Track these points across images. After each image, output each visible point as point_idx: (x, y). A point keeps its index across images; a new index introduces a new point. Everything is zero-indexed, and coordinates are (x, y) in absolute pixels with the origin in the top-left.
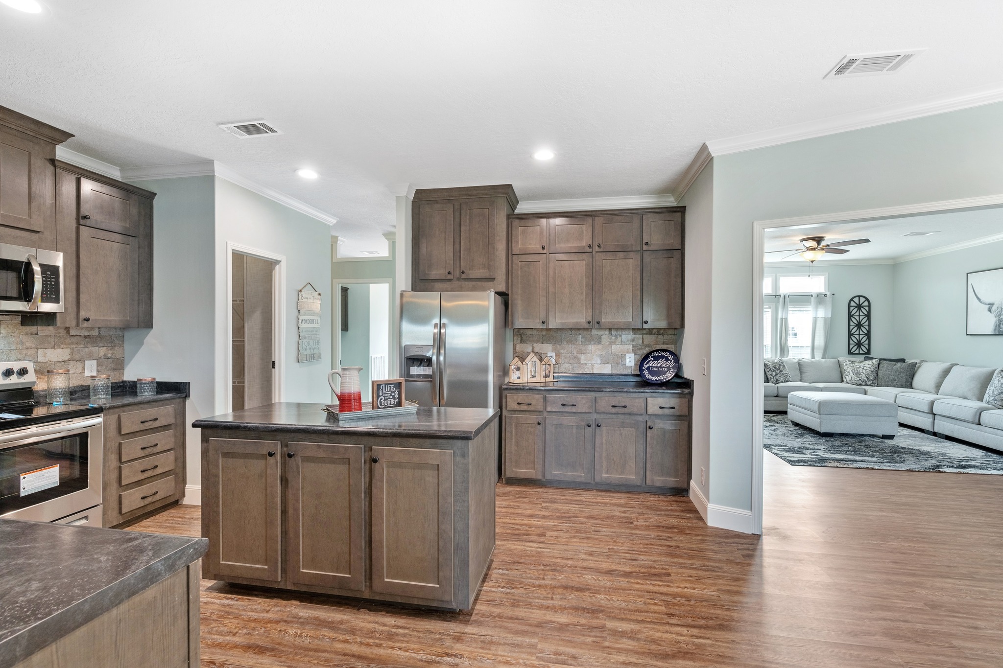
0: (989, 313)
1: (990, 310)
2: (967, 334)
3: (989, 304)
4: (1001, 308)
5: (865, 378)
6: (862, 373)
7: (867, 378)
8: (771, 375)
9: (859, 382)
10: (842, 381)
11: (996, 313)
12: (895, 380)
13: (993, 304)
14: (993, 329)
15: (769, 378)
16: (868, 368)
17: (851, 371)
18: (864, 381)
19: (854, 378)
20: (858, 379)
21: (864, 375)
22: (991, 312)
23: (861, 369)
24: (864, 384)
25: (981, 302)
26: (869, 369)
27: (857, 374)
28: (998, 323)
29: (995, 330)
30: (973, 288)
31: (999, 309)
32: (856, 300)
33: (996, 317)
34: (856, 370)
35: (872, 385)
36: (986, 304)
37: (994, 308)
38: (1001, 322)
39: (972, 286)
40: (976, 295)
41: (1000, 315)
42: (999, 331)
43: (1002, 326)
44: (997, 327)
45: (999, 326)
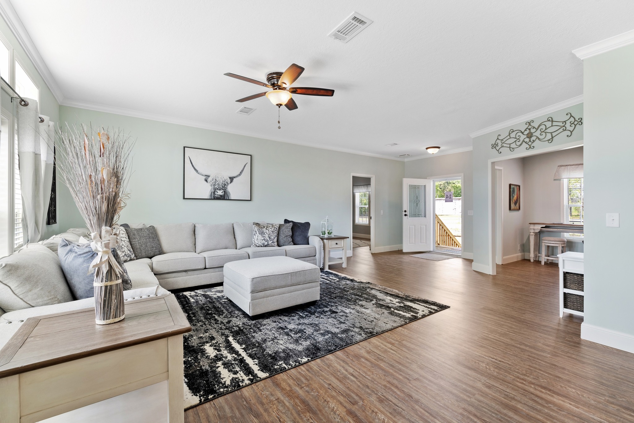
0: (206, 182)
1: (206, 181)
2: (184, 198)
3: (205, 176)
11: (212, 183)
13: (209, 176)
14: (209, 195)
22: (207, 182)
25: (198, 173)
28: (213, 191)
29: (211, 195)
30: (190, 161)
31: (214, 181)
33: (211, 186)
36: (203, 175)
37: (209, 179)
38: (215, 190)
39: (190, 158)
40: (193, 166)
41: (214, 185)
42: (213, 197)
43: (216, 193)
44: (213, 193)
45: (214, 193)
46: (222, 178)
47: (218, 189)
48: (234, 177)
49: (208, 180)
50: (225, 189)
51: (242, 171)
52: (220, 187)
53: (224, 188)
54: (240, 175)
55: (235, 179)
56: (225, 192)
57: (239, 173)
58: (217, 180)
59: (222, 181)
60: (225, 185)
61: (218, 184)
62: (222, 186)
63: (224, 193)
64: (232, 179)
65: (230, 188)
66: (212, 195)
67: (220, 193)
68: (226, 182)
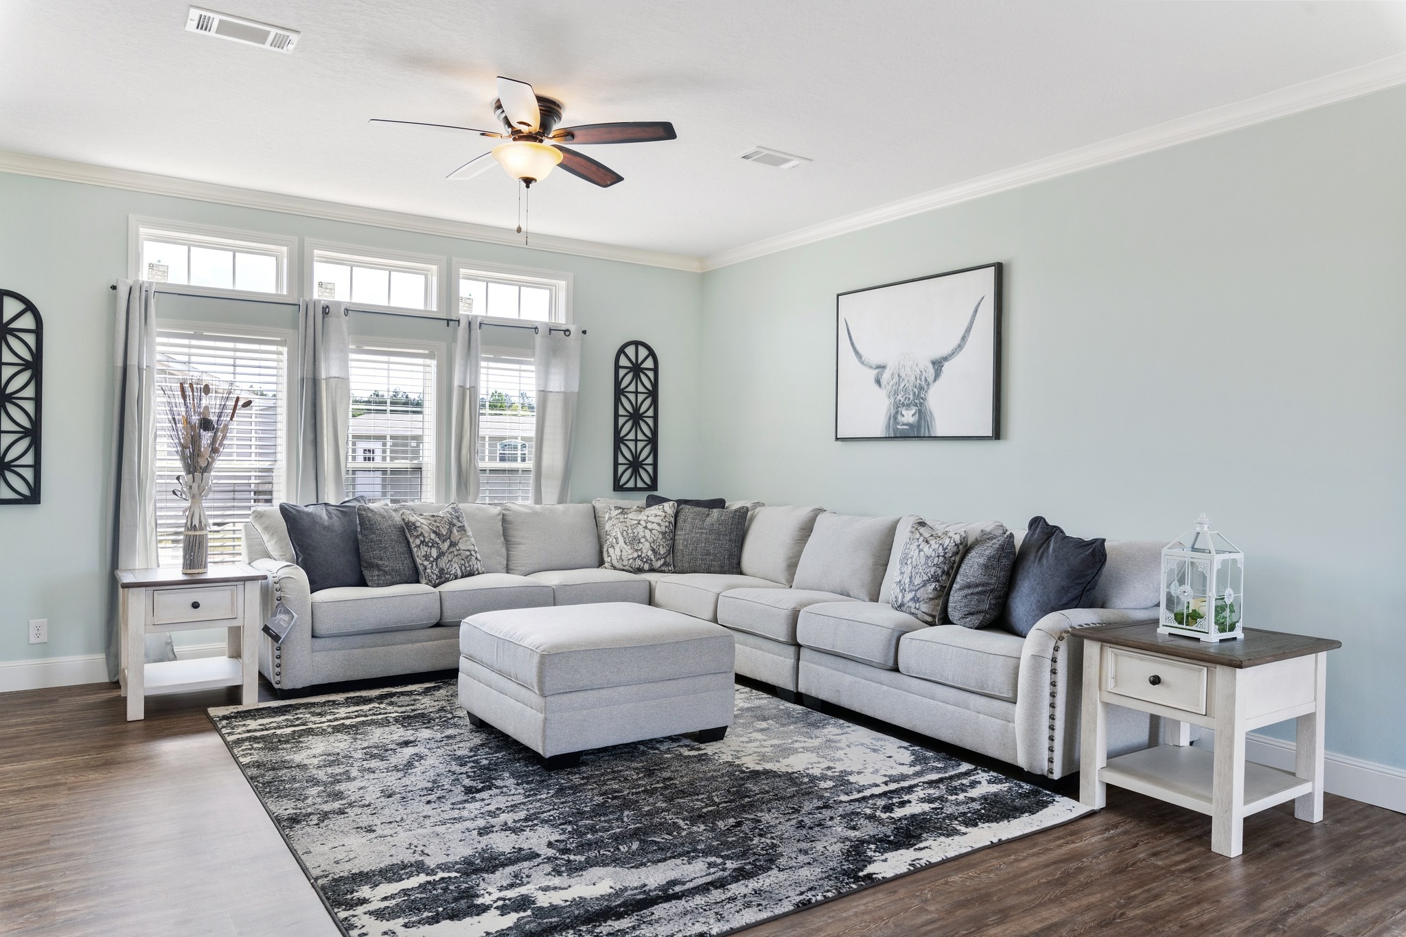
0: (876, 387)
1: (878, 382)
2: (837, 439)
3: (877, 368)
4: (899, 376)
5: (650, 553)
6: (643, 540)
7: (653, 550)
8: (427, 557)
9: (638, 563)
10: (601, 563)
11: (889, 388)
12: (708, 554)
13: (884, 367)
14: (885, 426)
15: (421, 568)
16: (655, 526)
17: (619, 535)
18: (649, 560)
19: (628, 553)
20: (635, 555)
21: (647, 544)
22: (880, 386)
23: (640, 529)
24: (646, 567)
25: (863, 363)
26: (658, 528)
27: (634, 541)
28: (893, 412)
29: (888, 427)
30: (848, 330)
31: (896, 379)
32: (630, 351)
33: (889, 397)
34: (630, 531)
35: (663, 568)
36: (871, 368)
37: (886, 377)
38: (898, 407)
39: (847, 324)
40: (852, 344)
41: (896, 393)
42: (894, 430)
43: (900, 418)
44: (892, 420)
45: (895, 418)
46: (914, 367)
47: (903, 405)
48: (946, 359)
49: (881, 381)
50: (921, 404)
51: (968, 330)
52: (909, 398)
53: (918, 400)
54: (960, 347)
55: (947, 365)
56: (920, 411)
57: (957, 341)
58: (903, 375)
59: (913, 378)
60: (921, 388)
61: (905, 390)
62: (914, 393)
63: (917, 415)
64: (938, 364)
65: (935, 399)
66: (891, 425)
67: (908, 416)
68: (923, 379)
